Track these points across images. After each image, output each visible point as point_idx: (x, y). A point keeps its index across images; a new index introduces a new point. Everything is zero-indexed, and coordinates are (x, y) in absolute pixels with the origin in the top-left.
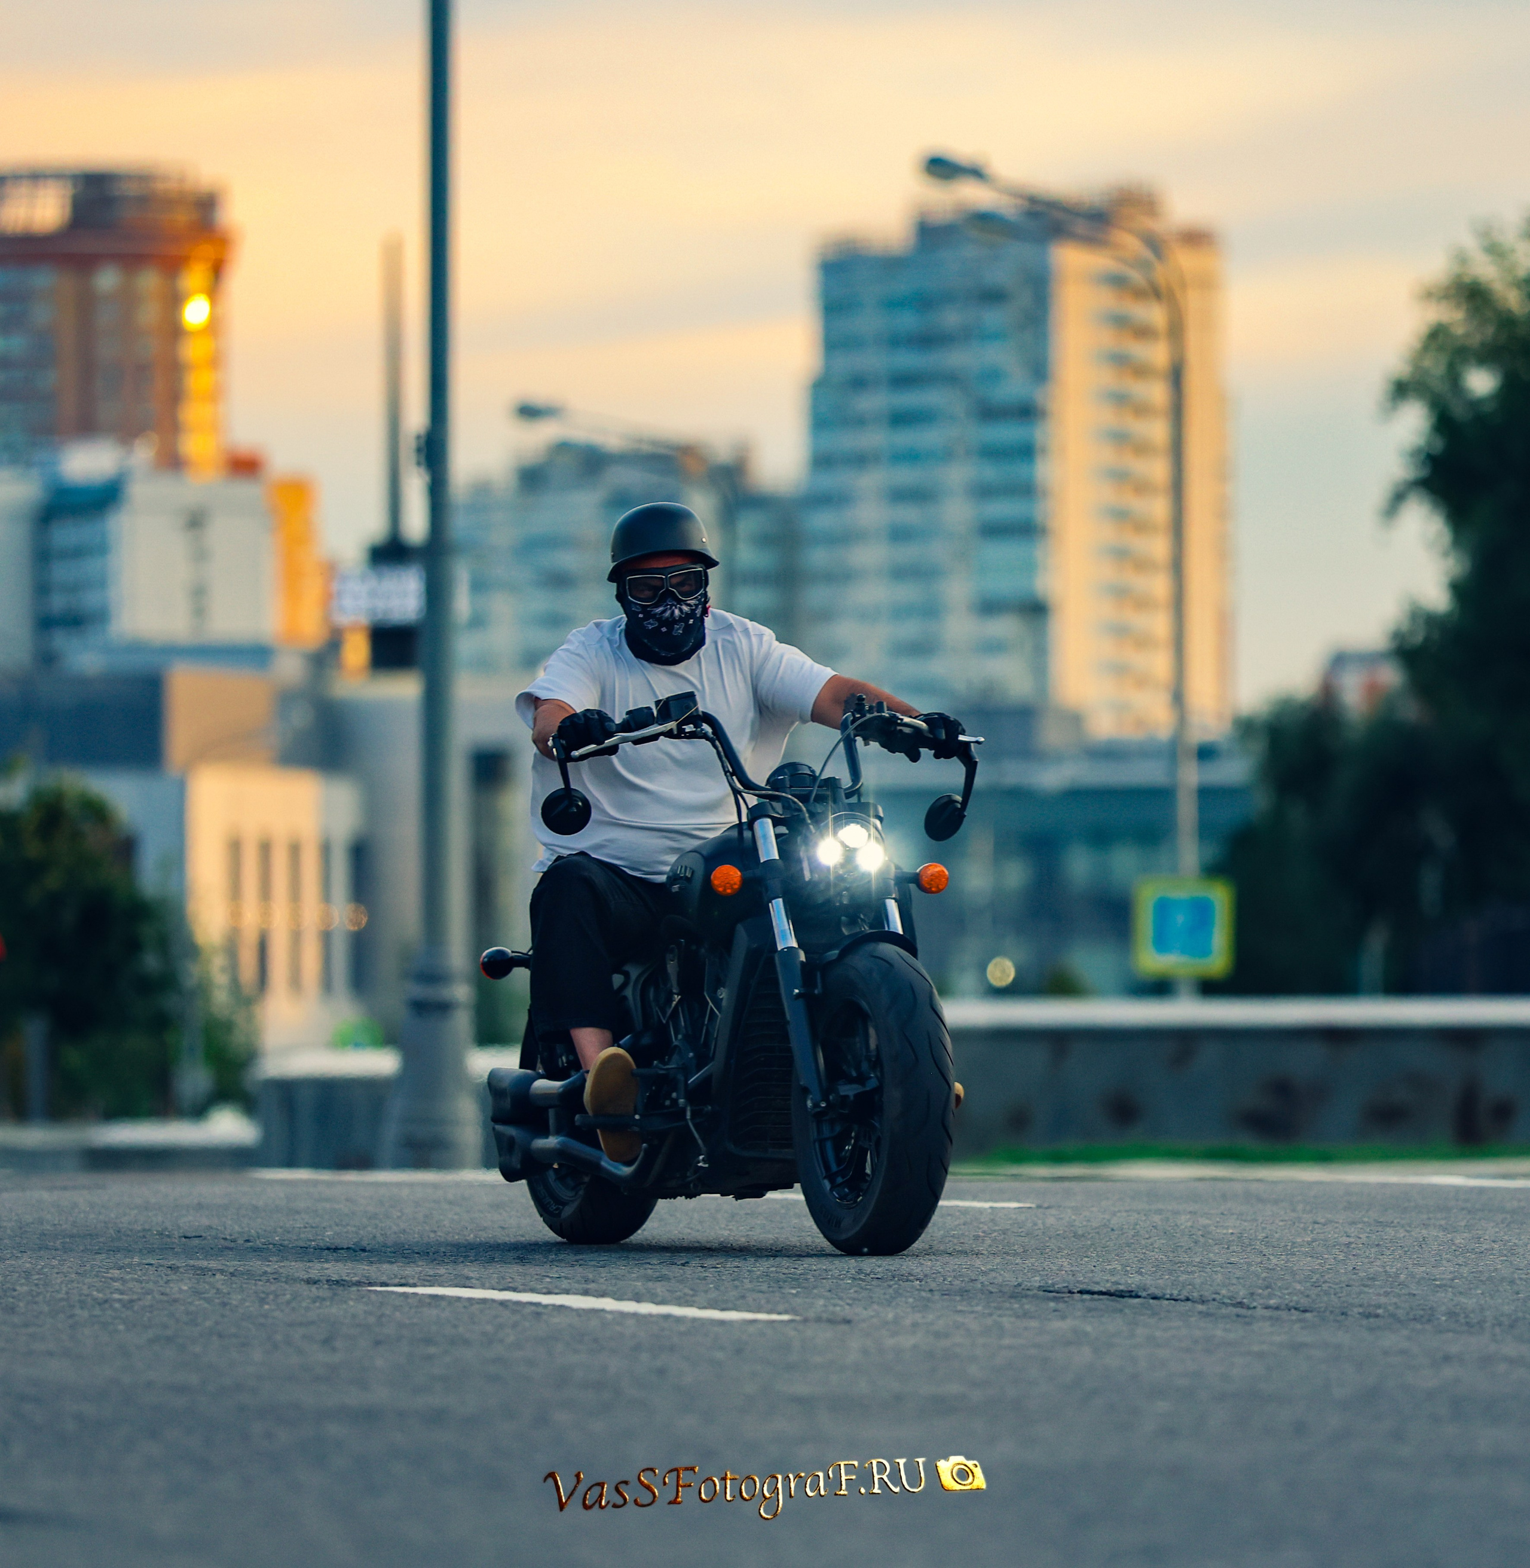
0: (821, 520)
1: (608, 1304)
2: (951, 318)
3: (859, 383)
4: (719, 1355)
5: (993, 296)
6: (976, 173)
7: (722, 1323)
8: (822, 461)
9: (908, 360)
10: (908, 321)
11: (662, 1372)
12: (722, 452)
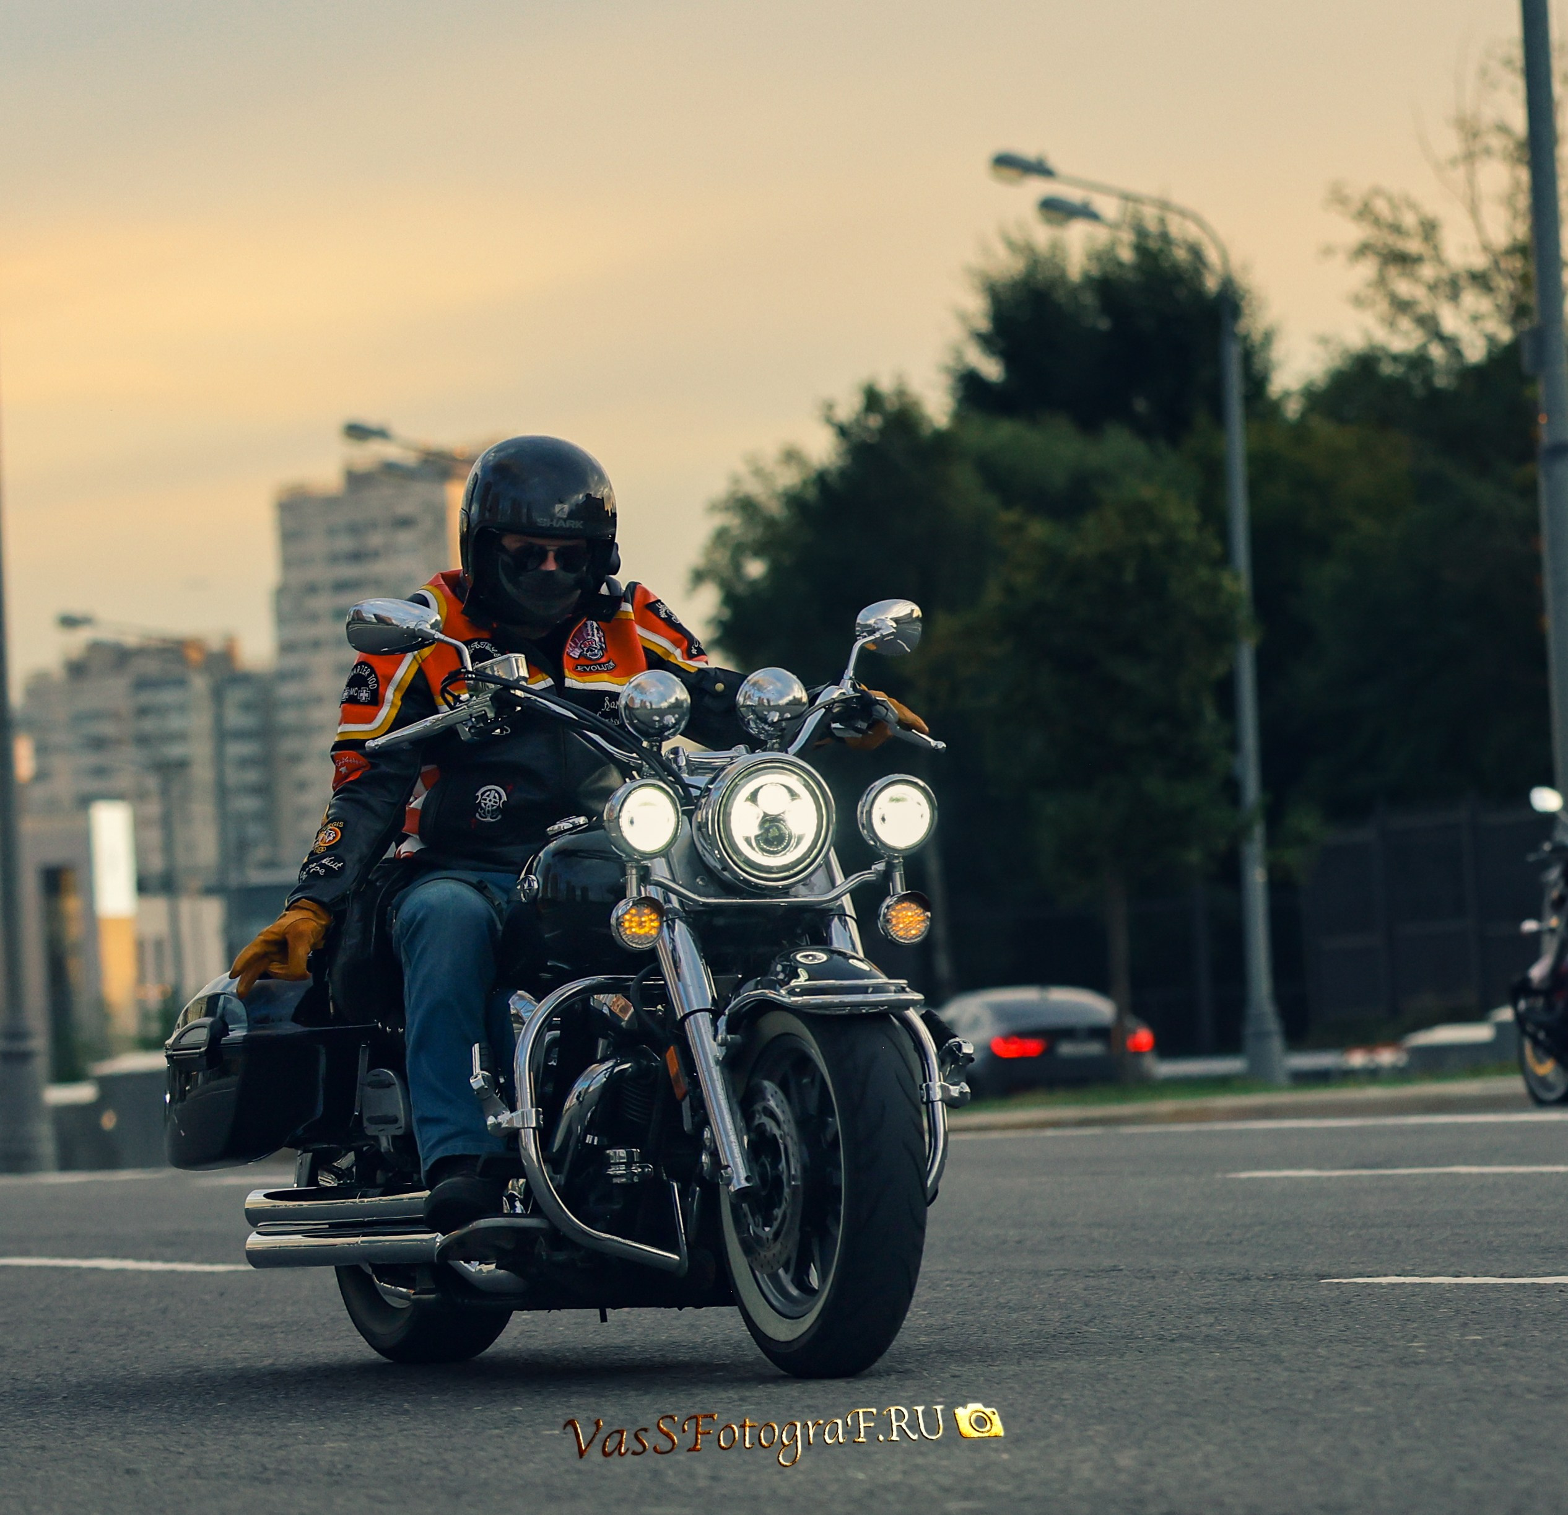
0: (289, 690)
1: (130, 1264)
2: (375, 540)
3: (312, 589)
4: (207, 1297)
5: (405, 523)
6: (381, 434)
7: (212, 1273)
8: (286, 647)
9: (348, 571)
10: (345, 543)
11: (164, 1311)
12: (215, 644)
